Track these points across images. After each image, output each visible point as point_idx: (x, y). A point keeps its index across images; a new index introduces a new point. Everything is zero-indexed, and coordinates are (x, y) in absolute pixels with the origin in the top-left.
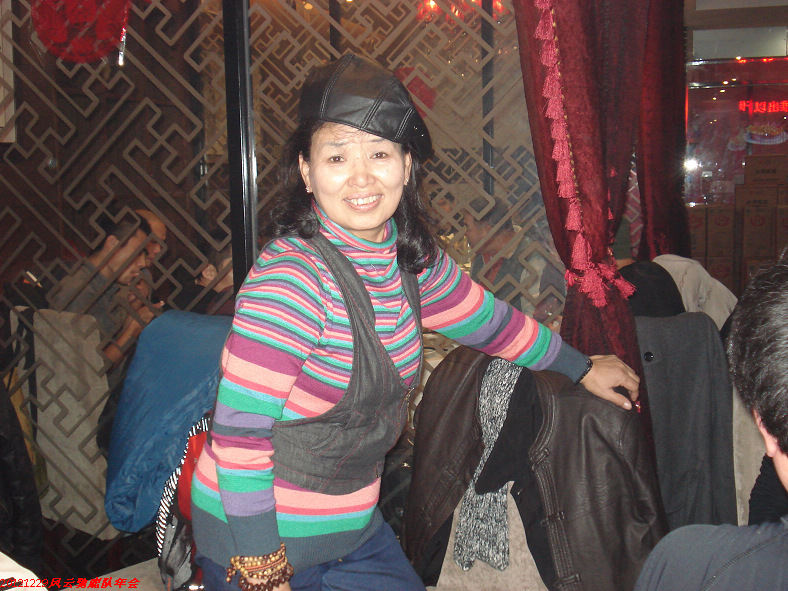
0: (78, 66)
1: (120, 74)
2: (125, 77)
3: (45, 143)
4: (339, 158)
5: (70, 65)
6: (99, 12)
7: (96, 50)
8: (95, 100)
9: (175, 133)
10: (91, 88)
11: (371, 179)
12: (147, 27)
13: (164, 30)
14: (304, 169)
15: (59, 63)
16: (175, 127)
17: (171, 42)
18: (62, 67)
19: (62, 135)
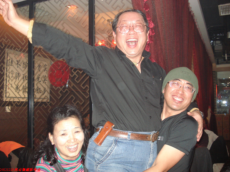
0: (57, 88)
1: (67, 89)
2: (68, 90)
3: (50, 105)
4: (64, 134)
5: (56, 87)
6: (63, 76)
7: (62, 84)
8: (61, 95)
9: (78, 103)
10: (60, 92)
11: (75, 140)
12: (73, 79)
13: (76, 80)
14: (51, 137)
15: (54, 87)
16: (78, 101)
17: (78, 82)
18: (54, 88)
19: (54, 103)
